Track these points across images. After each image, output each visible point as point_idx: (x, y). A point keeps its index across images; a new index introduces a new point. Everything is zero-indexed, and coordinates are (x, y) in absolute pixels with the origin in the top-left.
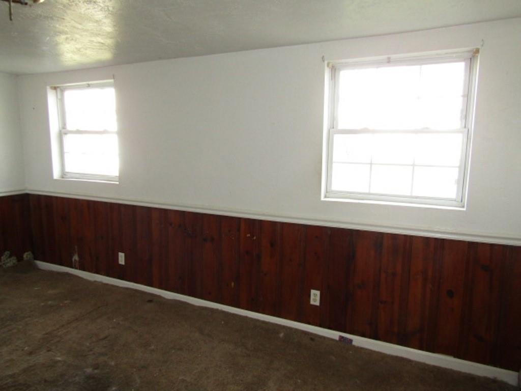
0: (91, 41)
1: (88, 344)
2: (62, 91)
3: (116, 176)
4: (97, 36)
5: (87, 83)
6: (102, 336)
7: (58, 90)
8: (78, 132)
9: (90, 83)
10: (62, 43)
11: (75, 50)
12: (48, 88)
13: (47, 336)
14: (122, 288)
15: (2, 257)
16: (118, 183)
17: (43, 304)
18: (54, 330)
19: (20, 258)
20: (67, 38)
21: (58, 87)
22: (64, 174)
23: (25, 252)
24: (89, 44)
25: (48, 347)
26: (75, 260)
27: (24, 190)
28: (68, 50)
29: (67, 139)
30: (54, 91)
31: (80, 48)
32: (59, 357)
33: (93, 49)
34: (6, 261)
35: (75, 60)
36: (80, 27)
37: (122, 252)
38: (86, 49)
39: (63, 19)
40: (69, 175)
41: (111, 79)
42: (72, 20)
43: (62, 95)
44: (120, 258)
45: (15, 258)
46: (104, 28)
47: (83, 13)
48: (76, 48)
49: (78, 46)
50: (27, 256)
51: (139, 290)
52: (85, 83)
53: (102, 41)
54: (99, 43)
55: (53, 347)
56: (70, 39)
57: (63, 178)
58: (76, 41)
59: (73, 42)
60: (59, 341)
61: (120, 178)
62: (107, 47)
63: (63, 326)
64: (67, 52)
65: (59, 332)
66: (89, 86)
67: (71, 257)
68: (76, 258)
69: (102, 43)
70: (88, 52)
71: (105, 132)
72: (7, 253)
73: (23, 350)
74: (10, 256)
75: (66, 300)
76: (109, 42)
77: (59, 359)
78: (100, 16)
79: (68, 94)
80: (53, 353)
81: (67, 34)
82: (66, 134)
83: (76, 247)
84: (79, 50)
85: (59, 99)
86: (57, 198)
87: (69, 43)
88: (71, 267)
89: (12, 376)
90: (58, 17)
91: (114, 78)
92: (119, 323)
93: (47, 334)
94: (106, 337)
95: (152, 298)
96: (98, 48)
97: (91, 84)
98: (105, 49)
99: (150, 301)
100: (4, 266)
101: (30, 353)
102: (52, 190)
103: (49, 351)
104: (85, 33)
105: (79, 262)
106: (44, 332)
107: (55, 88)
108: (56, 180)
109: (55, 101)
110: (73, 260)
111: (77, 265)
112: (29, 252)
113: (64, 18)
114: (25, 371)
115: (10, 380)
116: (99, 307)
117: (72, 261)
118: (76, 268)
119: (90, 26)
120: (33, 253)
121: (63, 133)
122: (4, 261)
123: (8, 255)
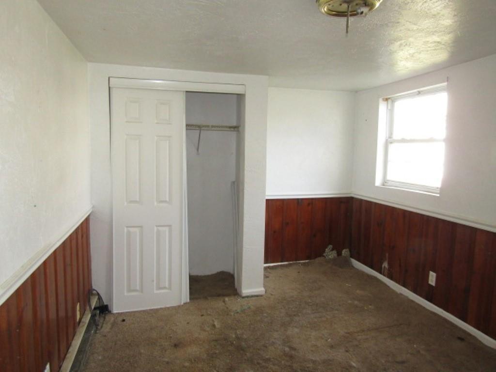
0: (426, 43)
1: (383, 362)
2: (393, 102)
3: (438, 188)
4: (433, 34)
5: (418, 90)
6: (399, 359)
7: (390, 101)
8: (403, 141)
9: (422, 89)
10: (396, 52)
11: (408, 56)
12: (381, 100)
13: (348, 335)
14: (429, 311)
15: (326, 249)
16: (438, 195)
17: (350, 302)
18: (355, 332)
19: (339, 254)
20: (401, 45)
21: (389, 98)
22: (385, 182)
23: (343, 249)
24: (423, 46)
25: (347, 347)
26: (385, 267)
27: (350, 194)
28: (401, 58)
29: (392, 148)
30: (386, 102)
31: (414, 53)
32: (354, 362)
33: (428, 51)
34: (329, 254)
35: (407, 68)
36: (415, 27)
37: (434, 271)
38: (420, 53)
39: (398, 23)
40: (389, 183)
41: (444, 82)
42: (407, 21)
43: (393, 106)
44: (430, 278)
45: (336, 252)
46: (441, 22)
47: (419, 9)
48: (410, 54)
49: (412, 51)
50: (345, 252)
51: (449, 321)
52: (416, 90)
53: (438, 39)
54: (435, 42)
55: (351, 350)
56: (404, 44)
57: (383, 185)
58: (410, 45)
59: (407, 48)
60: (357, 346)
61: (442, 190)
62: (443, 46)
63: (363, 331)
64: (400, 60)
65: (358, 335)
66: (419, 93)
67: (382, 264)
68: (385, 265)
69: (438, 42)
70: (423, 56)
71: (431, 140)
72: (331, 246)
73: (327, 340)
74: (333, 250)
75: (371, 305)
76: (447, 38)
77: (354, 364)
78: (439, 8)
79: (398, 104)
80: (350, 355)
81: (401, 40)
82: (391, 143)
83: (387, 255)
84: (412, 56)
85: (390, 110)
86: (376, 204)
87: (402, 50)
88: (381, 273)
89: (314, 362)
90: (393, 22)
91: (448, 81)
92: (419, 352)
93: (349, 333)
94: (403, 362)
95: (464, 337)
96: (433, 48)
97: (422, 91)
98: (441, 48)
99: (461, 339)
100: (327, 257)
101: (332, 347)
102: (372, 196)
103: (347, 351)
104: (420, 34)
105: (389, 270)
106: (346, 331)
107: (387, 100)
108: (377, 187)
109: (386, 111)
110: (383, 266)
111: (386, 272)
112: (348, 250)
113: (400, 21)
114: (325, 362)
115: (311, 365)
116: (401, 325)
117: (381, 268)
118: (384, 275)
119: (426, 23)
120: (350, 251)
121: (389, 142)
122: (327, 253)
123: (331, 249)
